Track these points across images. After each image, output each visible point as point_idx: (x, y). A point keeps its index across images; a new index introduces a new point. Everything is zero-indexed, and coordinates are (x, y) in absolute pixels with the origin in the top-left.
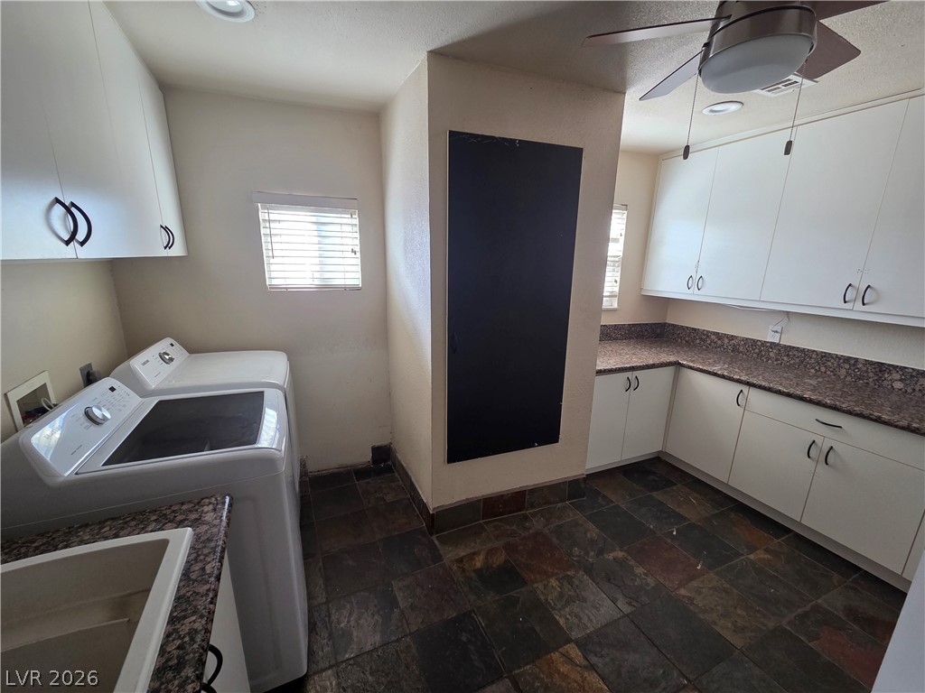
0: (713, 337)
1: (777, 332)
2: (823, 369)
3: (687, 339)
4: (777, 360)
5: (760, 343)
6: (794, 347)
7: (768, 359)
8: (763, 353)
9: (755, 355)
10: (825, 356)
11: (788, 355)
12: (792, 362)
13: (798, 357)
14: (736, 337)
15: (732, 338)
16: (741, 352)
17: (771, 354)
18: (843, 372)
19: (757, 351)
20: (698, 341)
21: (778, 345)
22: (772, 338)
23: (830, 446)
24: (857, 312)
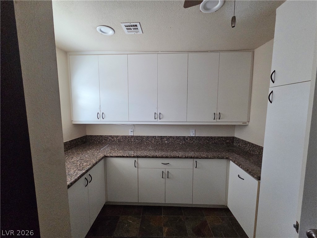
0: (110, 138)
1: (132, 131)
2: (148, 142)
3: (99, 141)
4: (134, 142)
5: (127, 137)
6: (138, 136)
7: (131, 142)
8: (129, 140)
9: (127, 142)
10: (148, 137)
11: (137, 139)
12: (139, 141)
13: (140, 139)
14: (119, 136)
15: (117, 136)
16: (122, 142)
17: (132, 140)
18: (153, 141)
19: (127, 140)
20: (104, 141)
21: (134, 136)
22: (131, 134)
23: (167, 171)
24: (158, 122)
